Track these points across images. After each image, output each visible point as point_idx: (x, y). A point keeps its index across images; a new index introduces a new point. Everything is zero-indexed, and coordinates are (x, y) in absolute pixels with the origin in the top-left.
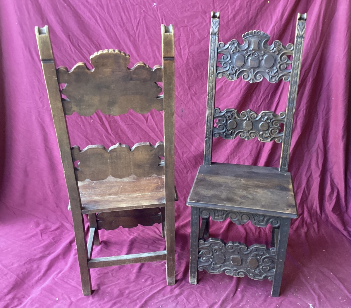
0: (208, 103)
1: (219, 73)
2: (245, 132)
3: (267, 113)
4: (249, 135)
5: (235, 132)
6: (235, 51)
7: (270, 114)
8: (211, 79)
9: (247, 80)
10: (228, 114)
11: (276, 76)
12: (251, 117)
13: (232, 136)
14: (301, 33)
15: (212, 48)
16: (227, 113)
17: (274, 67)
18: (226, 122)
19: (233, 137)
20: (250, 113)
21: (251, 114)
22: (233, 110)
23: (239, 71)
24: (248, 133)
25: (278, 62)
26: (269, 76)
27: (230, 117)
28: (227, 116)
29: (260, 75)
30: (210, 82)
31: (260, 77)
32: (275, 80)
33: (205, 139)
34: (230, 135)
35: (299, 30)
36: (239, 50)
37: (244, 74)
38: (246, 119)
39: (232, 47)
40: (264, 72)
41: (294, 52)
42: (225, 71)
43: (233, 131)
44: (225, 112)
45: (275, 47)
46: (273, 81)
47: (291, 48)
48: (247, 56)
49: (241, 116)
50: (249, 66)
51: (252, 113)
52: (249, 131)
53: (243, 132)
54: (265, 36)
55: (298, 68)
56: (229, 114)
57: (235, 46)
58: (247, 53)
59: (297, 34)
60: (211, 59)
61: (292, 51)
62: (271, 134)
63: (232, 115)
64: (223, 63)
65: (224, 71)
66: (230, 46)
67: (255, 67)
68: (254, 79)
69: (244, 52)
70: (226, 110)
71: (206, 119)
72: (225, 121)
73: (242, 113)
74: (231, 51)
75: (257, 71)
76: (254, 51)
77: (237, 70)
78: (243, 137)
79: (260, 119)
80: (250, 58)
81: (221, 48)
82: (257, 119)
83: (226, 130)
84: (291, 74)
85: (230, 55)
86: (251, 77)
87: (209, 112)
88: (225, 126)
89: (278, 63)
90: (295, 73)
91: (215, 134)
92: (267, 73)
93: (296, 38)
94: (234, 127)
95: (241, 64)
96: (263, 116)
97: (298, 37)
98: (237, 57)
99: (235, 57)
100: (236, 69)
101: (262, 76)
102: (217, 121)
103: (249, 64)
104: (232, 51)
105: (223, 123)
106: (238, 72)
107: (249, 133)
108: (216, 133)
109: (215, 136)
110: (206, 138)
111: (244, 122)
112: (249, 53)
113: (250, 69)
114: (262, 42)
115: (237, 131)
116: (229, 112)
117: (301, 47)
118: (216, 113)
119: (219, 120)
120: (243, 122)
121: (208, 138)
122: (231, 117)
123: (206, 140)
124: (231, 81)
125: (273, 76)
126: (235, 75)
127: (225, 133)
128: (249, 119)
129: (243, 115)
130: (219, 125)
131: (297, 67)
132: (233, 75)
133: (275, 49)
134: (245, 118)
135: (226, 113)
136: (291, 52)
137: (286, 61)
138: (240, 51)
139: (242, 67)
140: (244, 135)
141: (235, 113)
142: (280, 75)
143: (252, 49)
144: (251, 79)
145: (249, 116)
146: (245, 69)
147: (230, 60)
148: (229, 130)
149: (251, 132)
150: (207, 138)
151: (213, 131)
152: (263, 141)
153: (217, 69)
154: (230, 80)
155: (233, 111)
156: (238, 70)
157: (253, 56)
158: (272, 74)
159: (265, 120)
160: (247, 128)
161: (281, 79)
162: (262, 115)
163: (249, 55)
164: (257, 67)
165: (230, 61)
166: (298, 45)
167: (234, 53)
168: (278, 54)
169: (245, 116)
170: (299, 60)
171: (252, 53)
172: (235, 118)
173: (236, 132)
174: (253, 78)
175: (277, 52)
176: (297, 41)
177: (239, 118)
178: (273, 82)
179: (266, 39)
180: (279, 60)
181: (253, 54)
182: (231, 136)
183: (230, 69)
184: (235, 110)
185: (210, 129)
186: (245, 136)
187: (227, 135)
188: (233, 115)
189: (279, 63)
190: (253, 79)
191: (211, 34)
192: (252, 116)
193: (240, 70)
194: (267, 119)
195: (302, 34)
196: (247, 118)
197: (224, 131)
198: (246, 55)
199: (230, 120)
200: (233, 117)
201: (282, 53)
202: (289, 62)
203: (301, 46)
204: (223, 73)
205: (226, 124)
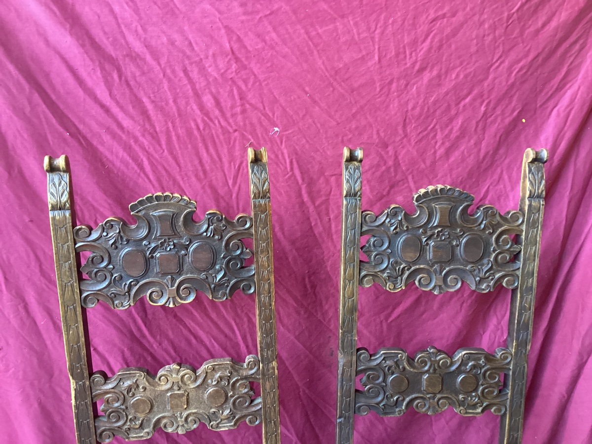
0: (343, 342)
1: (365, 276)
2: (428, 399)
3: (473, 355)
4: (436, 404)
5: (404, 400)
6: (398, 230)
7: (480, 356)
8: (348, 291)
9: (428, 289)
10: (387, 362)
11: (488, 277)
12: (439, 366)
13: (397, 410)
14: (538, 189)
15: (349, 226)
16: (386, 359)
17: (483, 259)
18: (384, 380)
19: (400, 411)
20: (436, 357)
21: (438, 358)
22: (399, 353)
23: (408, 270)
24: (434, 399)
25: (492, 250)
26: (475, 279)
27: (393, 368)
28: (386, 367)
29: (454, 276)
30: (346, 295)
31: (455, 280)
32: (488, 286)
33: (338, 421)
34: (393, 406)
35: (534, 182)
36: (407, 227)
37: (421, 276)
38: (427, 372)
39: (393, 221)
40: (464, 271)
41: (524, 227)
42: (378, 272)
43: (400, 399)
44: (382, 358)
45: (485, 219)
46: (483, 287)
47: (517, 220)
48: (424, 240)
49: (416, 364)
50: (430, 260)
51: (441, 356)
52: (435, 394)
53: (422, 398)
54: (463, 196)
55: (534, 260)
56: (389, 363)
57: (400, 218)
58: (425, 233)
59: (530, 191)
60: (347, 247)
61: (521, 227)
62: (482, 398)
63: (396, 363)
64: (374, 254)
65: (375, 272)
66: (388, 220)
67: (443, 260)
68: (443, 286)
69: (419, 230)
70: (384, 353)
71: (340, 376)
72: (381, 379)
73: (420, 358)
74: (389, 230)
75: (447, 269)
76: (440, 229)
77: (404, 267)
78: (424, 410)
79: (457, 368)
80: (432, 243)
81: (369, 224)
82: (454, 368)
83: (384, 398)
84: (519, 273)
85: (388, 237)
86: (436, 282)
87: (345, 360)
88: (383, 387)
89: (492, 252)
90: (528, 271)
91: (360, 407)
92: (469, 273)
93: (529, 200)
94: (403, 388)
95: (411, 256)
96: (464, 362)
97: (532, 197)
98: (404, 241)
99: (401, 240)
100: (402, 267)
101: (459, 278)
102: (365, 378)
103: (430, 255)
104: (392, 228)
105: (377, 382)
106: (407, 273)
107: (436, 400)
108: (362, 404)
109: (359, 412)
110: (340, 417)
111: (426, 377)
112: (429, 233)
113: (433, 265)
114: (457, 210)
115: (410, 398)
116: (389, 358)
117: (538, 219)
118: (360, 361)
119: (368, 376)
120: (422, 377)
121: (345, 418)
122: (396, 368)
123: (340, 422)
124: (392, 291)
125: (484, 277)
126: (402, 279)
127: (382, 404)
128: (435, 370)
129: (422, 362)
130: (368, 387)
131: (532, 258)
132: (397, 278)
133: (484, 222)
134: (426, 368)
135: (382, 360)
136: (517, 228)
137: (509, 246)
138: (410, 227)
139: (415, 263)
140: (425, 405)
141: (403, 358)
142: (497, 276)
143: (435, 224)
144: (435, 286)
145: (434, 365)
146: (422, 266)
147: (388, 247)
148: (392, 396)
149: (439, 396)
150: (343, 419)
151: (357, 401)
152: (466, 413)
153: (361, 267)
154: (390, 289)
155: (399, 356)
156: (406, 268)
157: (439, 239)
158: (482, 275)
159: (468, 370)
160: (430, 390)
161: (499, 283)
162: (462, 360)
163: (429, 238)
164: (448, 261)
165: (389, 251)
166: (533, 213)
167: (397, 233)
168: (491, 234)
169: (426, 365)
170: (536, 244)
171: (436, 231)
172: (404, 368)
173: (408, 399)
174: (441, 283)
175: (489, 229)
176: (530, 206)
177: (412, 370)
178: (483, 290)
179: (466, 204)
180: (494, 245)
181: (438, 236)
182: (397, 407)
183: (390, 265)
184: (404, 354)
185: (350, 397)
186: (427, 405)
187: (386, 406)
188: (398, 362)
189: (494, 251)
190: (440, 286)
192: (441, 362)
193: (411, 268)
194: (474, 367)
195: (540, 191)
196: (430, 367)
197: (380, 398)
198: (423, 237)
199: (393, 373)
200: (399, 367)
201: (500, 230)
202: (516, 248)
203: (539, 214)
204: (374, 276)
205: (384, 384)
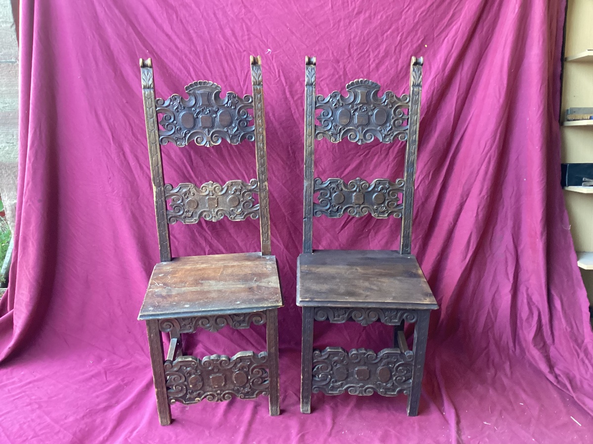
0: (306, 173)
1: (318, 133)
2: (356, 208)
3: (382, 181)
4: (360, 211)
5: (342, 208)
6: (337, 106)
7: (385, 182)
8: (308, 142)
9: (355, 141)
11: (390, 134)
12: (362, 188)
15: (308, 103)
17: (387, 123)
18: (330, 196)
19: (340, 214)
20: (360, 182)
21: (361, 183)
23: (343, 130)
24: (359, 208)
25: (391, 118)
26: (382, 136)
27: (335, 189)
28: (331, 188)
29: (370, 134)
30: (307, 145)
31: (371, 136)
32: (390, 140)
34: (336, 212)
35: (415, 77)
36: (342, 104)
37: (351, 133)
38: (355, 191)
39: (334, 100)
40: (376, 130)
41: (410, 104)
42: (326, 131)
43: (340, 207)
44: (329, 183)
45: (387, 99)
46: (387, 140)
47: (406, 100)
48: (352, 112)
49: (349, 187)
50: (356, 124)
51: (363, 182)
52: (360, 205)
53: (352, 207)
54: (374, 85)
55: (416, 124)
56: (333, 186)
57: (338, 99)
58: (353, 107)
59: (413, 82)
60: (308, 115)
61: (408, 103)
62: (387, 207)
63: (337, 185)
64: (323, 120)
65: (324, 131)
66: (331, 100)
67: (363, 124)
68: (364, 140)
69: (349, 106)
70: (330, 180)
71: (304, 194)
72: (328, 195)
73: (351, 183)
74: (332, 106)
75: (366, 129)
76: (361, 105)
77: (341, 128)
78: (353, 214)
79: (373, 189)
80: (357, 114)
81: (320, 102)
82: (370, 189)
83: (330, 206)
84: (408, 131)
85: (332, 110)
86: (359, 137)
87: (307, 184)
88: (330, 200)
90: (413, 130)
91: (316, 212)
92: (379, 132)
93: (412, 88)
94: (341, 201)
95: (345, 121)
96: (377, 185)
97: (415, 86)
98: (341, 112)
99: (339, 112)
100: (339, 128)
101: (373, 135)
102: (319, 195)
103: (356, 121)
104: (334, 105)
105: (326, 197)
106: (343, 132)
107: (361, 208)
108: (317, 210)
109: (316, 215)
111: (354, 194)
112: (355, 108)
113: (358, 127)
114: (371, 94)
115: (346, 207)
116: (333, 183)
117: (418, 98)
118: (316, 184)
119: (321, 194)
120: (352, 195)
121: (308, 218)
122: (337, 189)
123: (305, 221)
124: (334, 143)
126: (340, 136)
127: (329, 211)
128: (360, 191)
129: (352, 185)
130: (321, 200)
131: (415, 122)
132: (337, 135)
133: (387, 101)
134: (355, 189)
136: (406, 104)
137: (401, 115)
138: (344, 104)
139: (347, 125)
141: (341, 183)
142: (395, 133)
143: (358, 102)
144: (359, 140)
145: (359, 187)
146: (351, 128)
147: (332, 116)
148: (335, 206)
149: (362, 206)
150: (306, 219)
151: (314, 209)
152: (378, 216)
153: (316, 128)
154: (333, 141)
155: (339, 181)
157: (361, 111)
158: (386, 133)
159: (379, 190)
160: (357, 202)
161: (396, 138)
162: (375, 184)
163: (355, 110)
164: (366, 125)
165: (332, 118)
166: (415, 95)
167: (336, 108)
168: (391, 108)
169: (354, 187)
170: (417, 114)
171: (359, 107)
172: (342, 190)
173: (344, 208)
174: (362, 138)
175: (390, 105)
176: (413, 91)
177: (346, 190)
178: (387, 142)
179: (375, 90)
180: (393, 115)
181: (360, 109)
182: (338, 213)
183: (333, 128)
184: (341, 180)
185: (310, 207)
186: (355, 212)
188: (339, 186)
189: (393, 118)
190: (362, 140)
191: (306, 85)
192: (363, 186)
193: (345, 128)
194: (382, 189)
195: (419, 82)
196: (357, 189)
197: (328, 207)
198: (352, 110)
199: (335, 192)
200: (339, 189)
201: (396, 105)
202: (405, 117)
203: (419, 96)
204: (324, 133)
205: (330, 198)
